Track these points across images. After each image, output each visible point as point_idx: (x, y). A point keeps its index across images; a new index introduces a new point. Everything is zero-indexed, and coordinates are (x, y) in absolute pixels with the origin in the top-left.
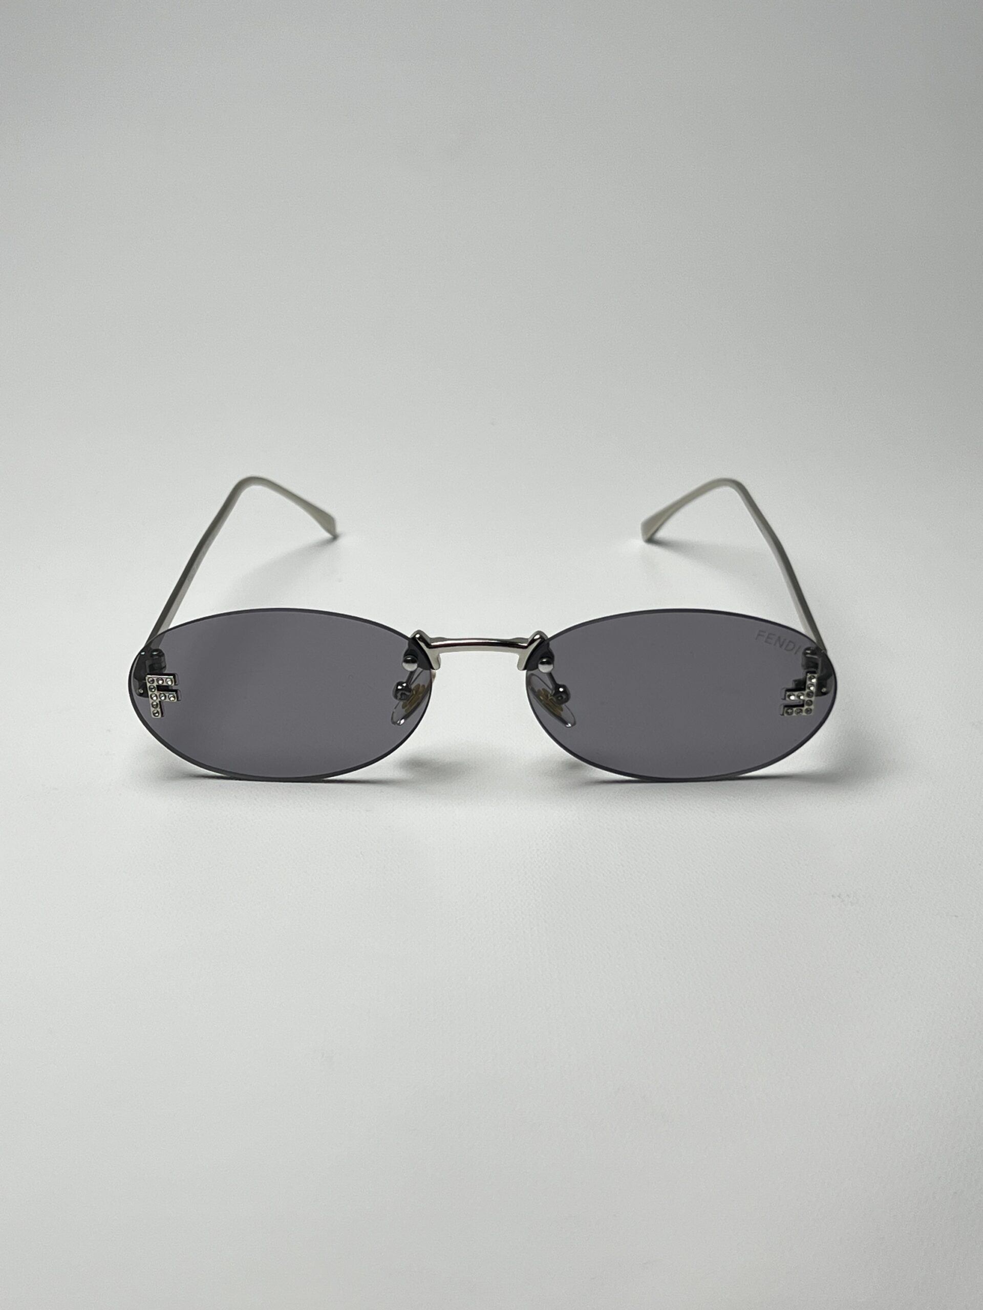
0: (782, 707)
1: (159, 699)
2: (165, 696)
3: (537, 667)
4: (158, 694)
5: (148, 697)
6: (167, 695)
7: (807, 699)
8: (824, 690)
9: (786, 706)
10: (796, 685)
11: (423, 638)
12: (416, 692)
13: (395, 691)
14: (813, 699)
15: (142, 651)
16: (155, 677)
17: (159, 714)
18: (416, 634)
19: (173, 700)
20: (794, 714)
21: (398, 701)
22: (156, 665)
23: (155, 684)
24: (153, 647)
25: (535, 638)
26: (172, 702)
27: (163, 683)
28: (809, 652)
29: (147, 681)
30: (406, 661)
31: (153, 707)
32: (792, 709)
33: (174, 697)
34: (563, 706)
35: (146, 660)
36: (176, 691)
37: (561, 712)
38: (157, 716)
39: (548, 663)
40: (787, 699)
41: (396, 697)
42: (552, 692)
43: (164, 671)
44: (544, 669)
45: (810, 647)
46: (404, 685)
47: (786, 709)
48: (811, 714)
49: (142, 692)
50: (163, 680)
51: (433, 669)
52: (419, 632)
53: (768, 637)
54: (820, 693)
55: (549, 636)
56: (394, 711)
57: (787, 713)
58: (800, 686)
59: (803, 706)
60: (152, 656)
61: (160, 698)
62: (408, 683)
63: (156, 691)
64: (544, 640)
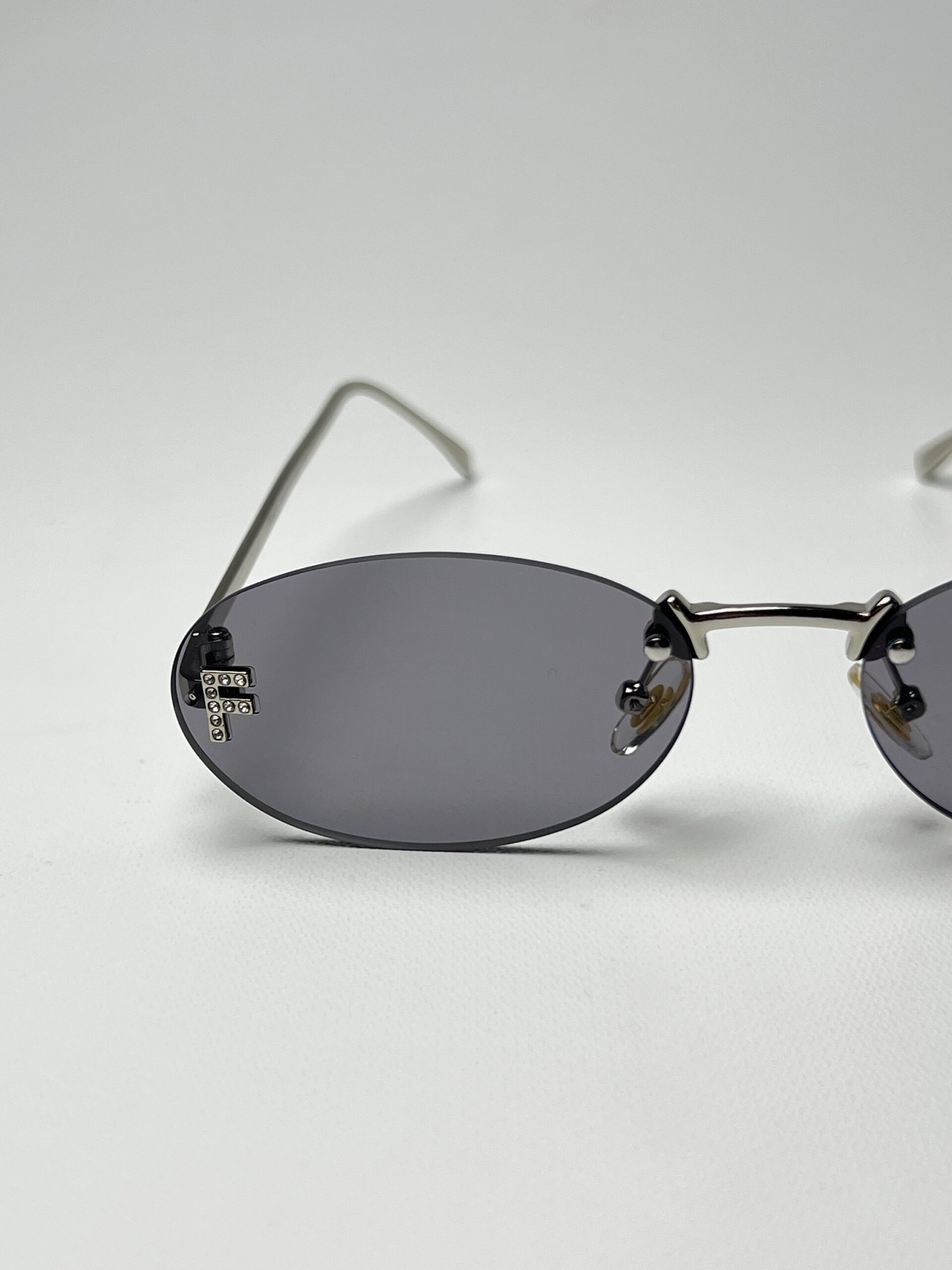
1: (222, 711)
2: (233, 706)
3: (885, 654)
4: (221, 703)
5: (205, 708)
6: (236, 703)
11: (678, 603)
12: (657, 699)
13: (620, 696)
15: (193, 629)
16: (216, 673)
17: (222, 736)
18: (668, 598)
19: (245, 712)
21: (622, 713)
22: (218, 654)
23: (216, 685)
24: (213, 624)
25: (881, 603)
26: (244, 716)
27: (229, 683)
29: (202, 680)
30: (651, 644)
31: (213, 724)
33: (248, 707)
34: (911, 723)
35: (202, 645)
36: (251, 697)
37: (911, 735)
38: (220, 739)
39: (904, 646)
41: (622, 707)
42: (898, 700)
43: (232, 662)
44: (901, 657)
46: (637, 686)
49: (194, 698)
50: (228, 678)
51: (696, 657)
52: (671, 593)
55: (906, 600)
56: (616, 729)
60: (211, 638)
61: (225, 709)
62: (644, 684)
63: (218, 696)
64: (897, 607)
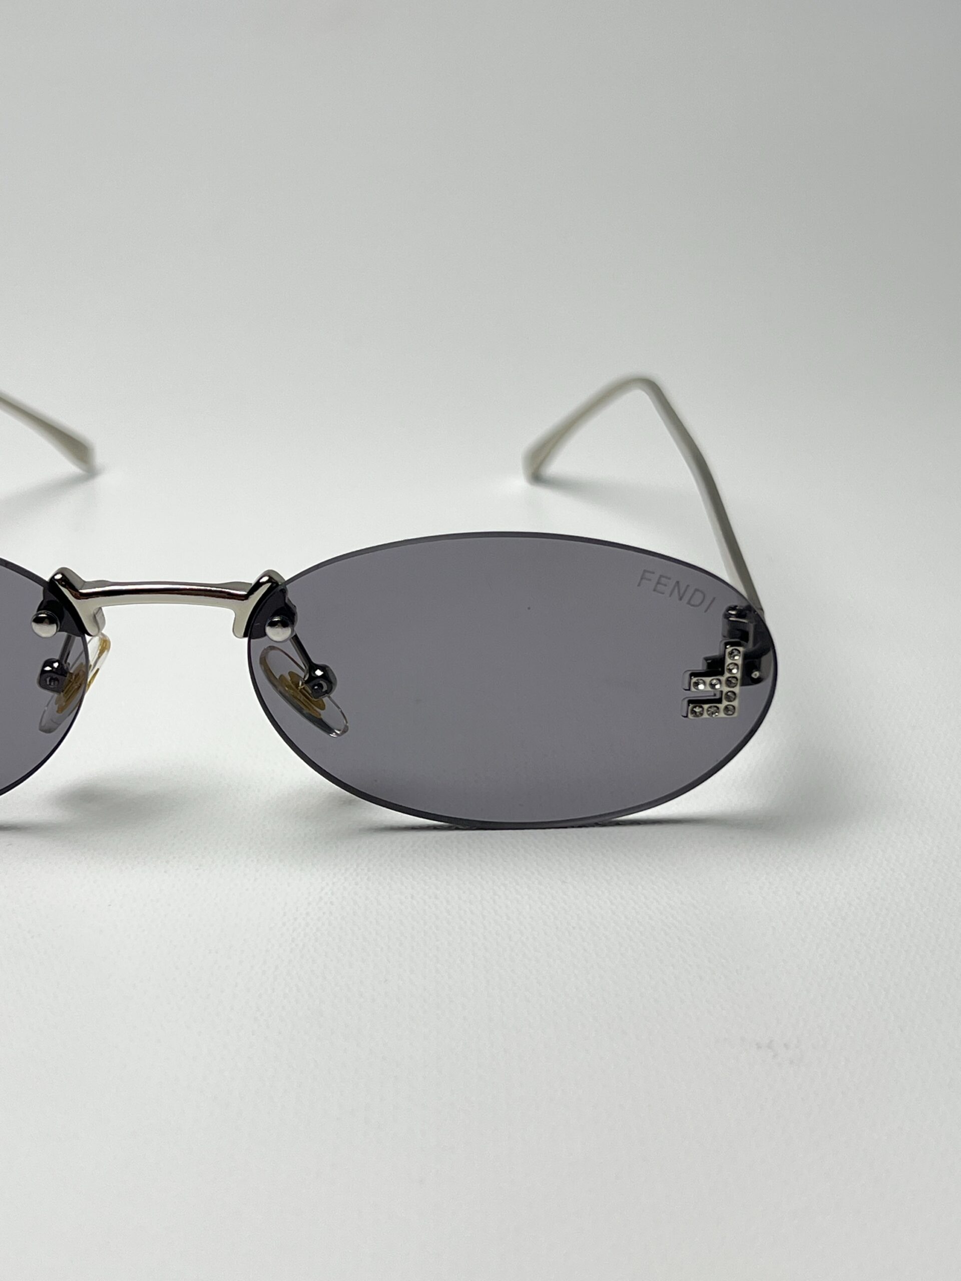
0: (686, 702)
3: (265, 634)
7: (726, 689)
8: (756, 674)
9: (690, 702)
10: (709, 665)
11: (65, 580)
13: (42, 674)
14: (737, 690)
18: (57, 575)
20: (705, 715)
21: (44, 692)
25: (261, 581)
28: (733, 612)
30: (38, 620)
32: (701, 707)
34: (325, 699)
37: (321, 712)
39: (284, 624)
40: (693, 689)
41: (43, 684)
42: (305, 677)
44: (277, 634)
45: (737, 606)
46: (56, 665)
47: (691, 706)
48: (736, 715)
51: (87, 633)
52: (62, 571)
53: (658, 583)
54: (748, 680)
55: (286, 579)
57: (693, 712)
58: (715, 667)
59: (719, 701)
62: (62, 662)
64: (277, 585)
